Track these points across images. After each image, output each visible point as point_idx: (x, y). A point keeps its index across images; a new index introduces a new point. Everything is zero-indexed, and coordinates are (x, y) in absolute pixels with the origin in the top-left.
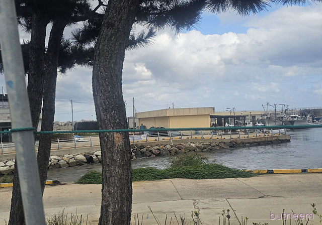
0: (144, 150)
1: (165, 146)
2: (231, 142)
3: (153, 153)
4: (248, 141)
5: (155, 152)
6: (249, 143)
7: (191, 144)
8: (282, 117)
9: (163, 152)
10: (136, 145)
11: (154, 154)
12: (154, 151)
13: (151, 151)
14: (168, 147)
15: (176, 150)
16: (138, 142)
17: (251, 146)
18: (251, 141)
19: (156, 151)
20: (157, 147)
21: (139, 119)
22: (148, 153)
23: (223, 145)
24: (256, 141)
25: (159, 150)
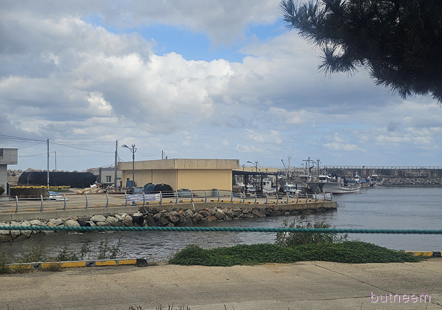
0: (158, 215)
1: (185, 210)
2: (266, 209)
3: (170, 220)
4: (287, 208)
5: (173, 219)
6: (288, 211)
7: (219, 210)
8: (306, 178)
9: (183, 220)
10: (148, 208)
11: (172, 222)
12: (171, 218)
13: (167, 217)
14: (189, 212)
15: (200, 217)
16: (148, 203)
17: (291, 215)
18: (291, 208)
19: (175, 217)
20: (175, 212)
21: (124, 171)
22: (165, 221)
23: (257, 213)
24: (297, 208)
25: (178, 216)
